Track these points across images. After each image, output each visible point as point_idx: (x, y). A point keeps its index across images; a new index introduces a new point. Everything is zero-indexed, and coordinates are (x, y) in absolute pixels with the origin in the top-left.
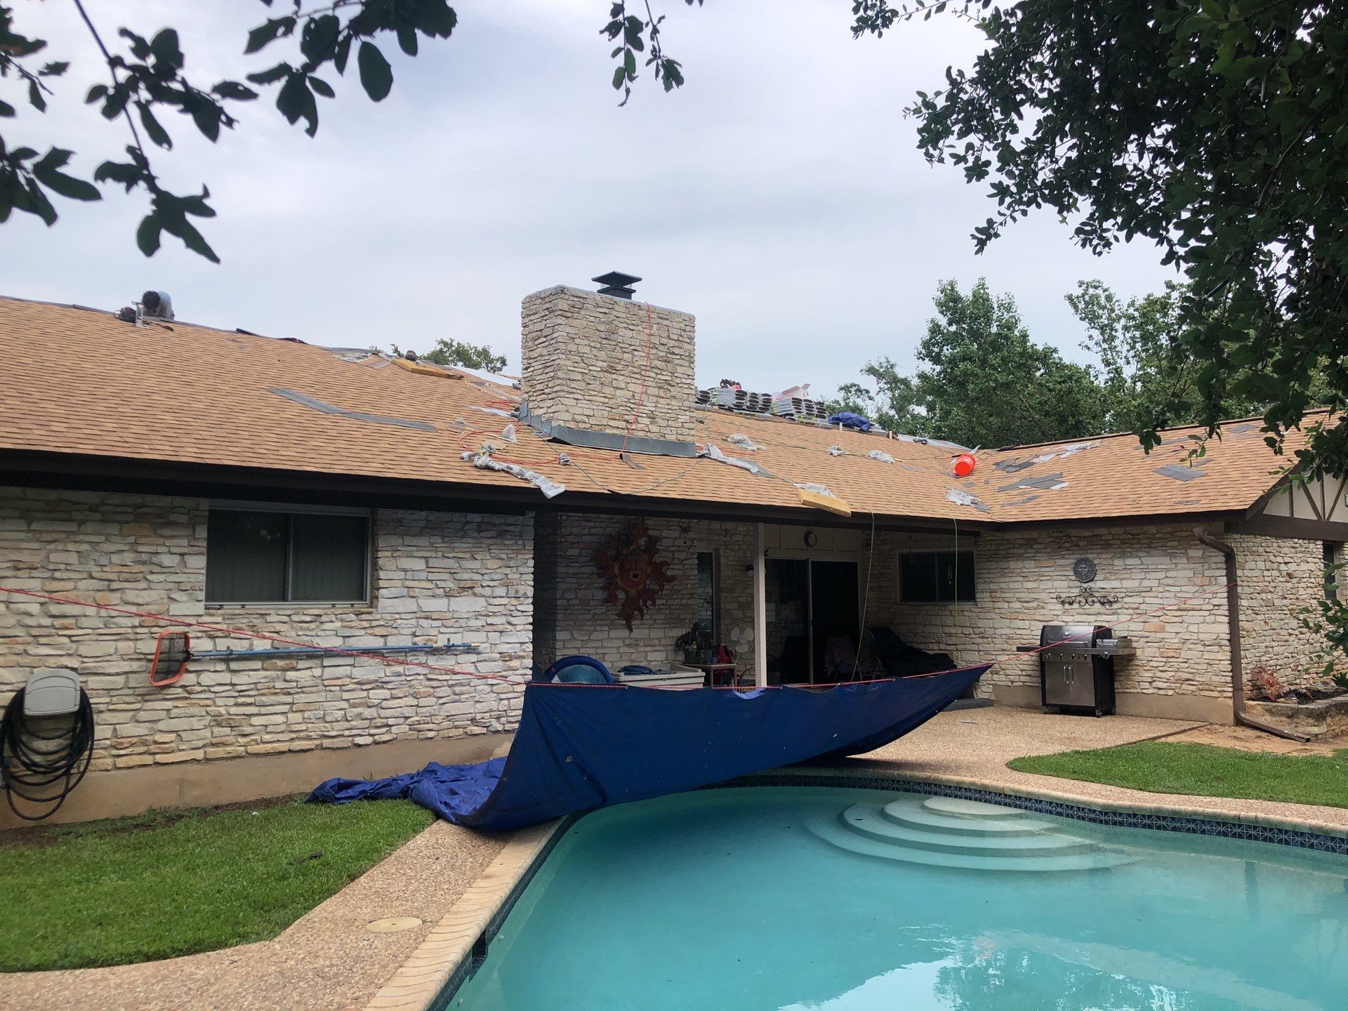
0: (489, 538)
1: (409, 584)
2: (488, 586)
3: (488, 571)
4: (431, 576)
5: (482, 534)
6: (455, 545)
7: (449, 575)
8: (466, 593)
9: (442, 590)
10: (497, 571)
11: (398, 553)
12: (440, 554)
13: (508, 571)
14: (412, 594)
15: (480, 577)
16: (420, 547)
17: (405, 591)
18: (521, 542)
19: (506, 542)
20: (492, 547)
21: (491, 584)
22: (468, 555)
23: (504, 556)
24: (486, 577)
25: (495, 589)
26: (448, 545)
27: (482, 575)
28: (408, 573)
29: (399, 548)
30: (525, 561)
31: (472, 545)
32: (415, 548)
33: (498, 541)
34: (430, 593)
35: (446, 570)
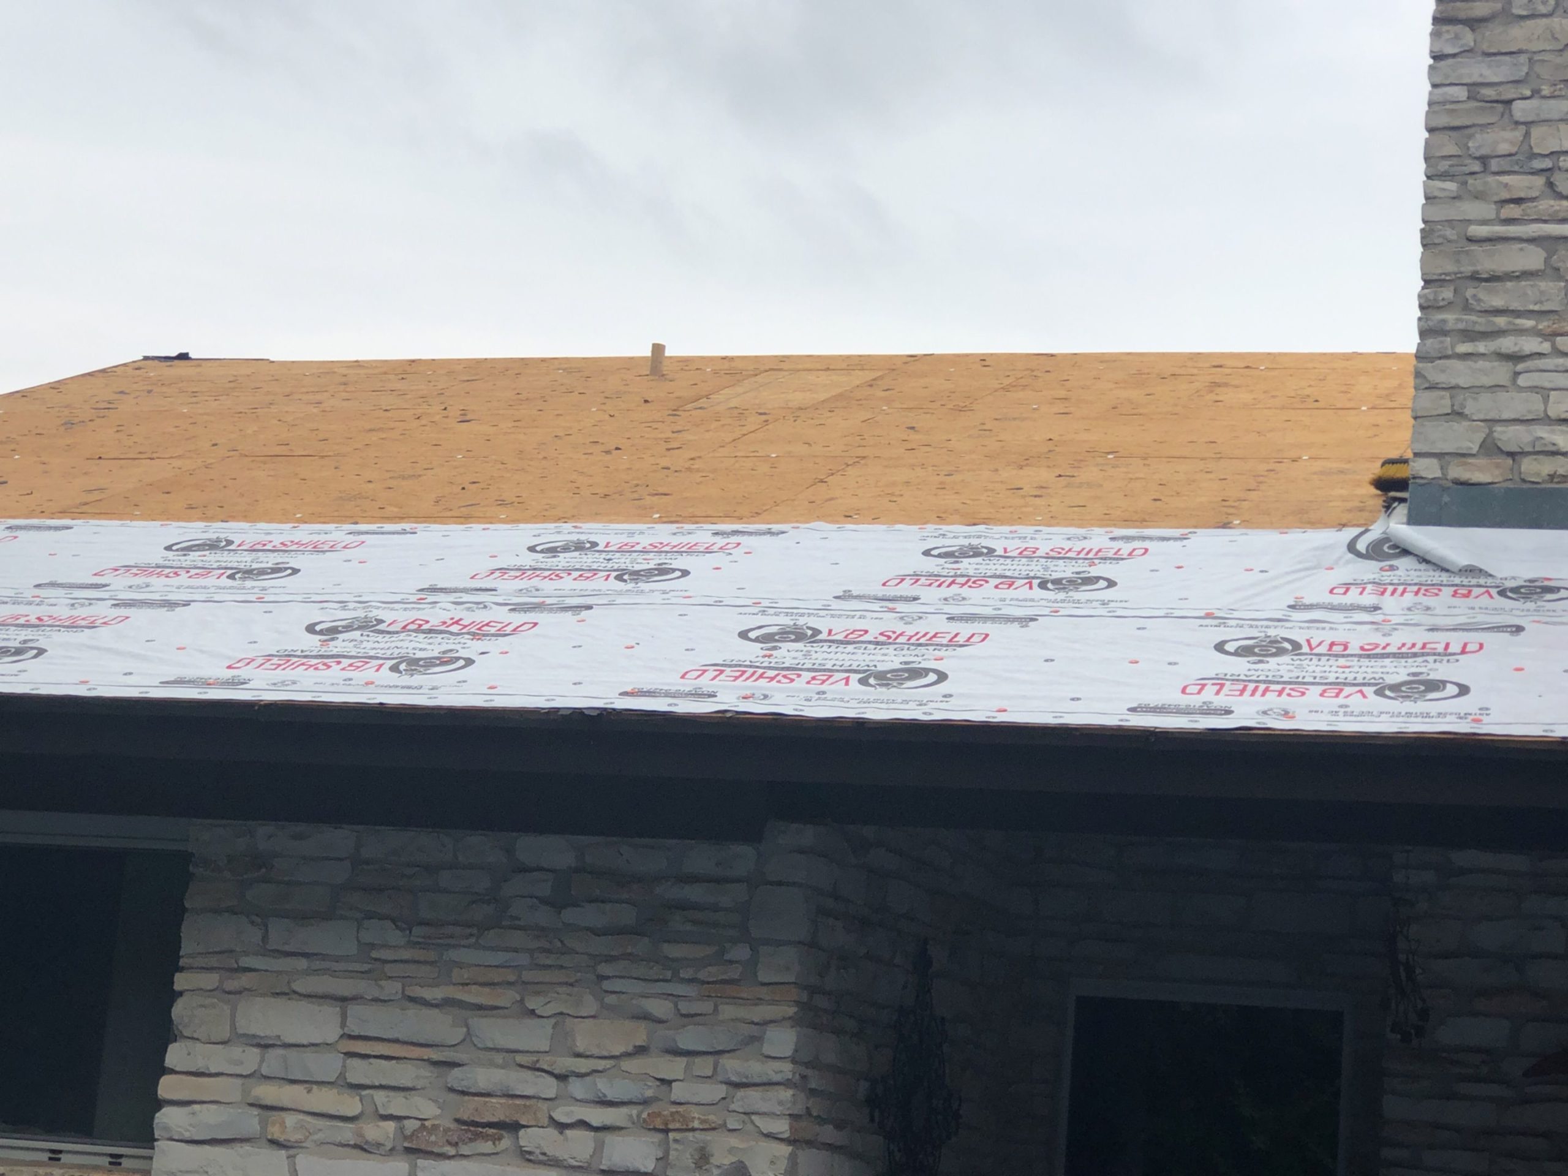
0: (597, 932)
1: (268, 1093)
2: (583, 1124)
3: (583, 1066)
4: (359, 1072)
5: (569, 915)
6: (453, 955)
7: (426, 1072)
8: (487, 1147)
9: (391, 1125)
10: (627, 1065)
11: (244, 980)
12: (392, 988)
13: (674, 1068)
14: (275, 1132)
15: (548, 1087)
16: (324, 957)
17: (251, 1122)
18: (741, 952)
19: (674, 951)
20: (605, 969)
21: (597, 1116)
22: (506, 997)
23: (659, 1008)
24: (577, 1088)
25: (609, 1138)
26: (432, 955)
27: (562, 1078)
28: (272, 1053)
29: (247, 961)
30: (754, 1030)
31: (523, 959)
32: (302, 964)
33: (642, 946)
34: (347, 1132)
35: (417, 1052)
